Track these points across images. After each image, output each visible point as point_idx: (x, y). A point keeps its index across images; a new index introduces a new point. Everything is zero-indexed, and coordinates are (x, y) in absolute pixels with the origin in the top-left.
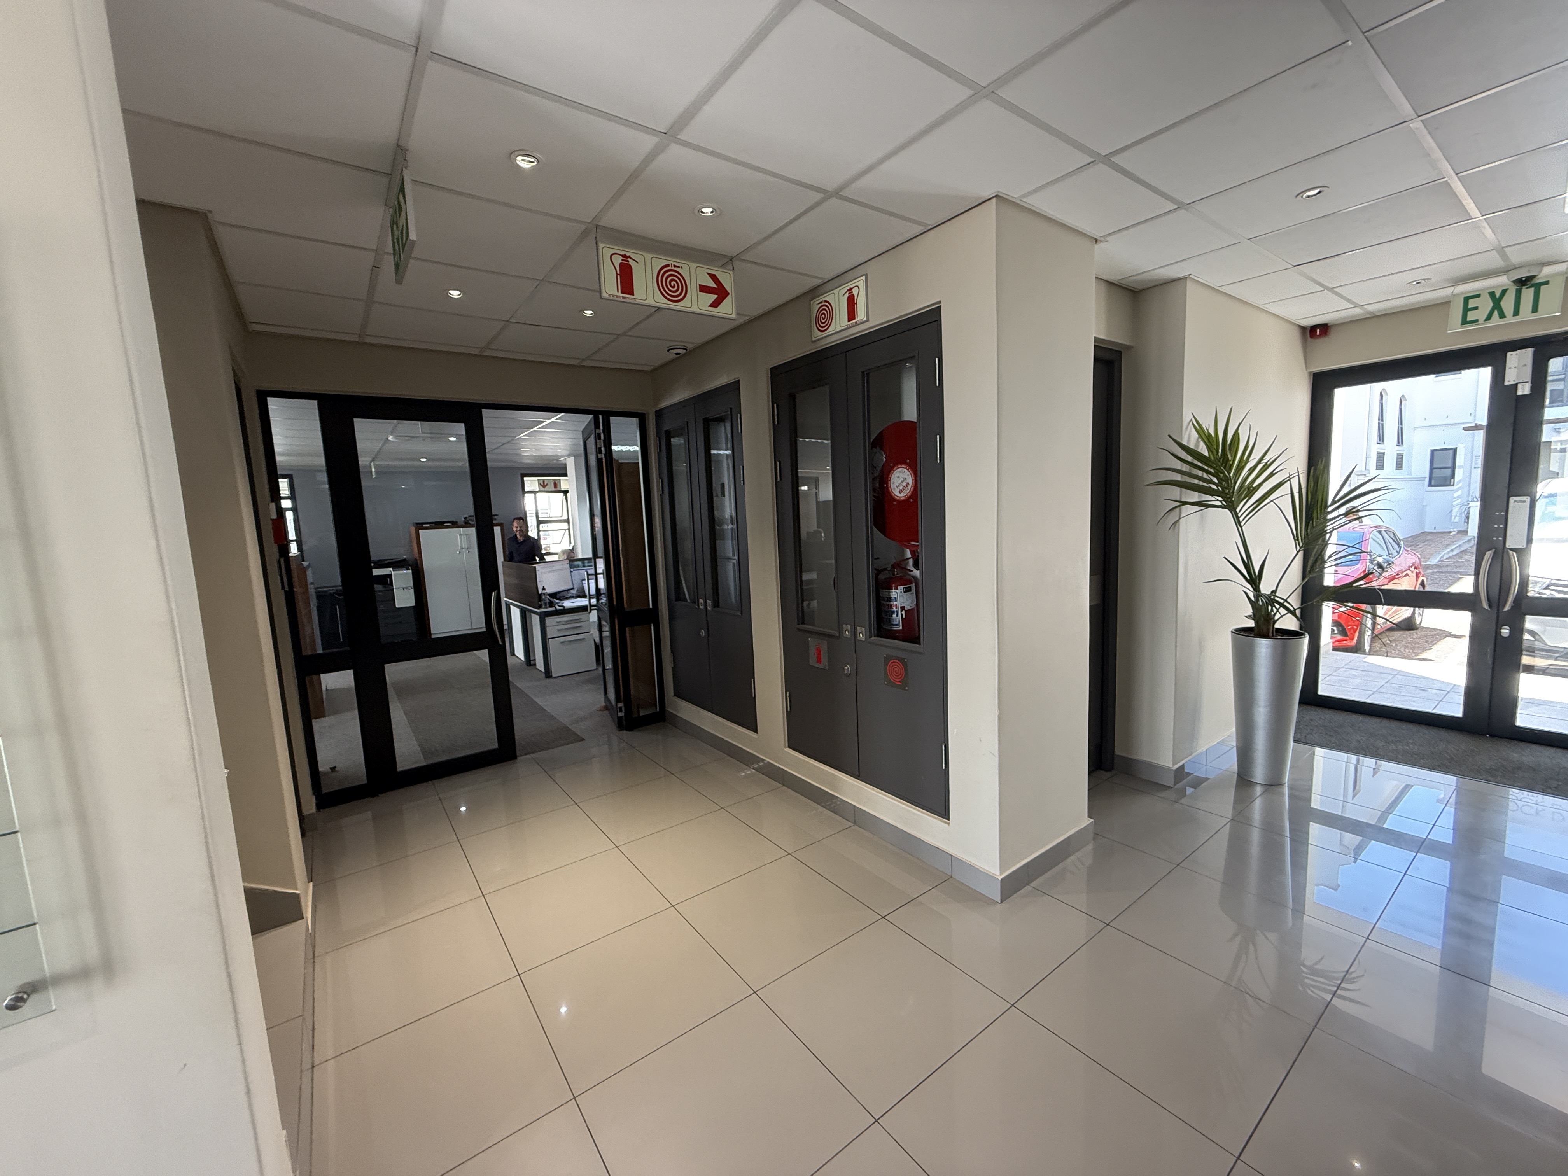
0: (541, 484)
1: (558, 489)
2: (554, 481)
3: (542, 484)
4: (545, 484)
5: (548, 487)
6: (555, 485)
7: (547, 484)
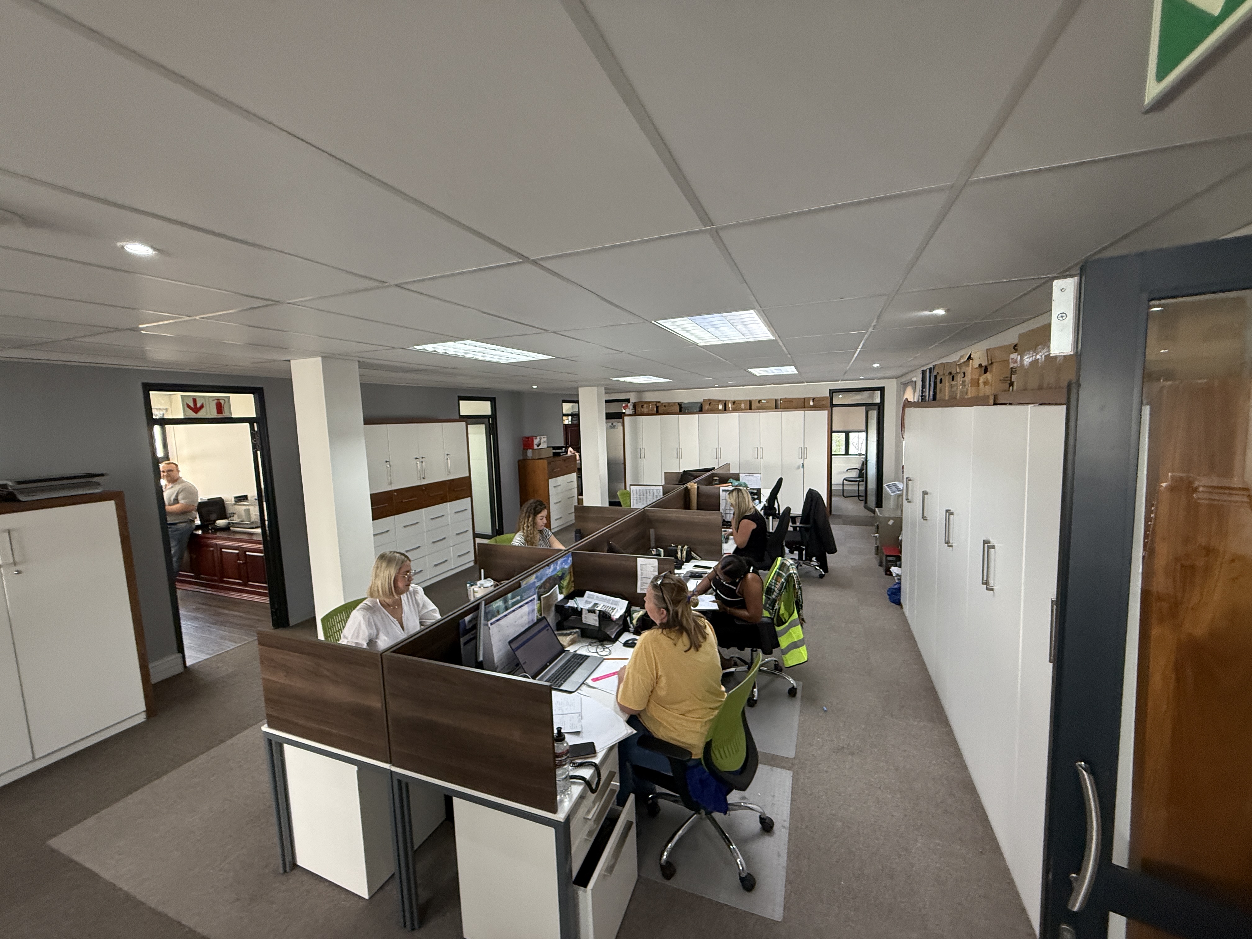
0: (189, 406)
1: (226, 414)
2: (218, 399)
3: (192, 405)
4: (199, 405)
5: (203, 410)
6: (220, 407)
7: (202, 407)
